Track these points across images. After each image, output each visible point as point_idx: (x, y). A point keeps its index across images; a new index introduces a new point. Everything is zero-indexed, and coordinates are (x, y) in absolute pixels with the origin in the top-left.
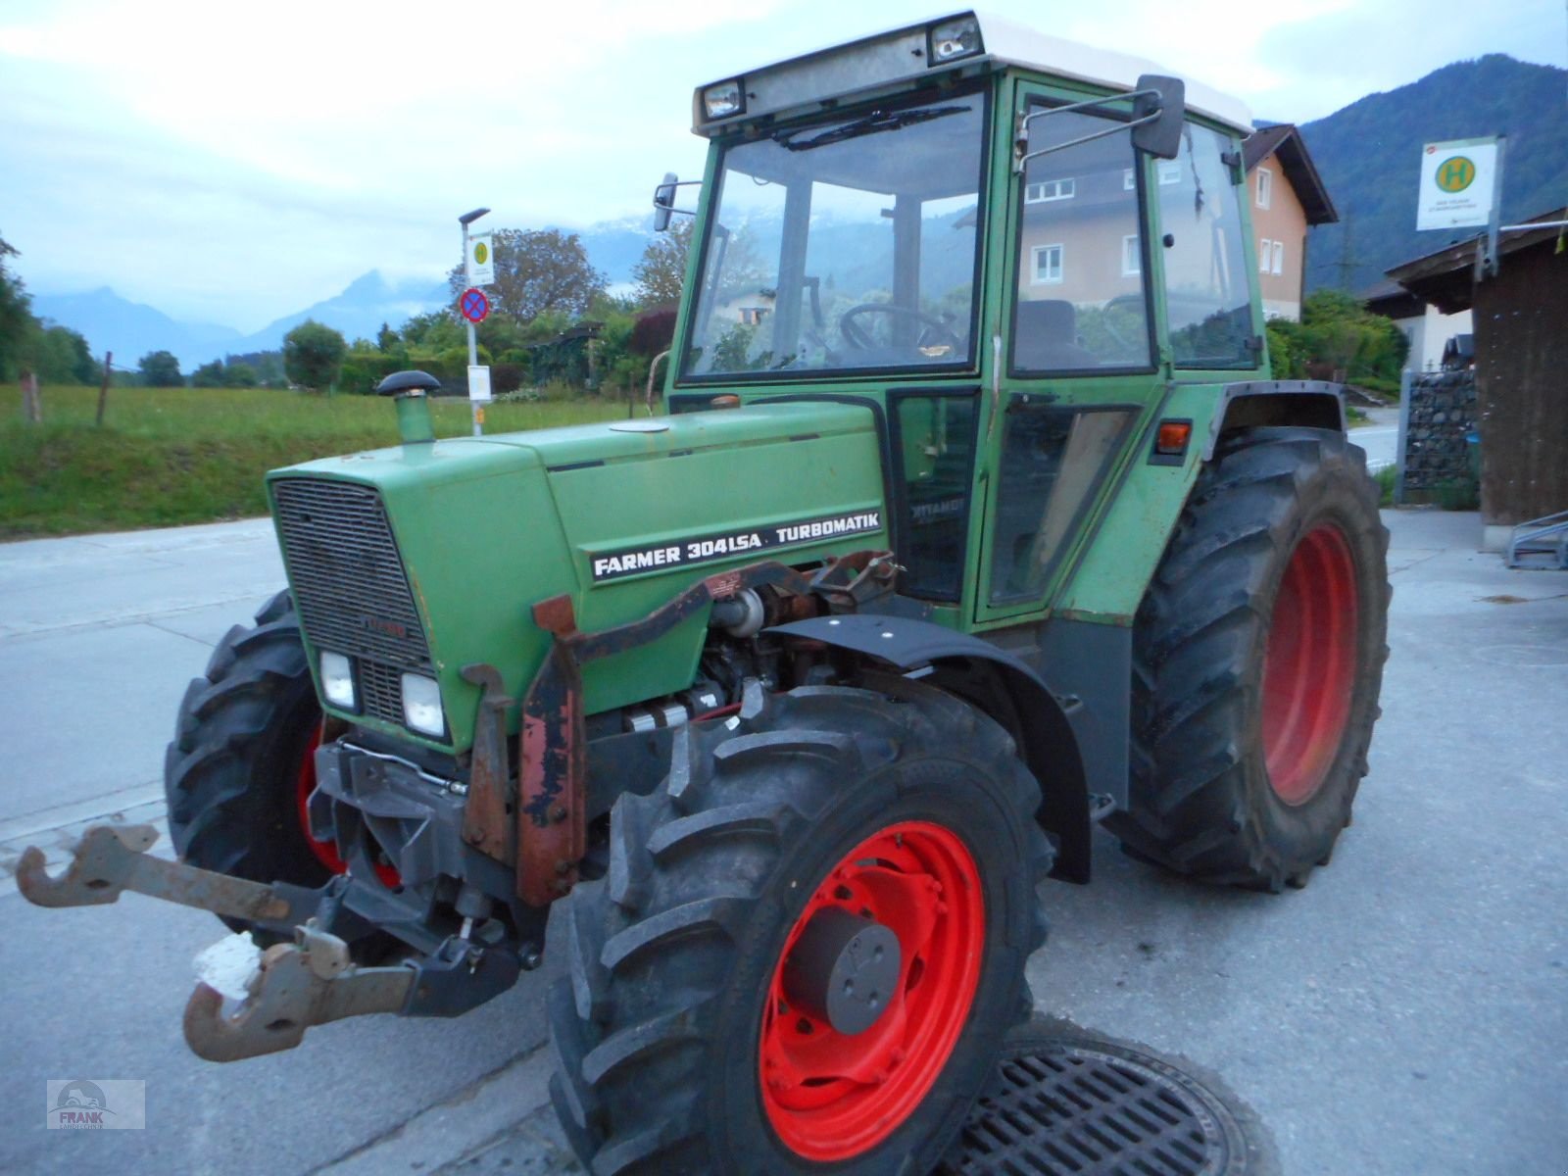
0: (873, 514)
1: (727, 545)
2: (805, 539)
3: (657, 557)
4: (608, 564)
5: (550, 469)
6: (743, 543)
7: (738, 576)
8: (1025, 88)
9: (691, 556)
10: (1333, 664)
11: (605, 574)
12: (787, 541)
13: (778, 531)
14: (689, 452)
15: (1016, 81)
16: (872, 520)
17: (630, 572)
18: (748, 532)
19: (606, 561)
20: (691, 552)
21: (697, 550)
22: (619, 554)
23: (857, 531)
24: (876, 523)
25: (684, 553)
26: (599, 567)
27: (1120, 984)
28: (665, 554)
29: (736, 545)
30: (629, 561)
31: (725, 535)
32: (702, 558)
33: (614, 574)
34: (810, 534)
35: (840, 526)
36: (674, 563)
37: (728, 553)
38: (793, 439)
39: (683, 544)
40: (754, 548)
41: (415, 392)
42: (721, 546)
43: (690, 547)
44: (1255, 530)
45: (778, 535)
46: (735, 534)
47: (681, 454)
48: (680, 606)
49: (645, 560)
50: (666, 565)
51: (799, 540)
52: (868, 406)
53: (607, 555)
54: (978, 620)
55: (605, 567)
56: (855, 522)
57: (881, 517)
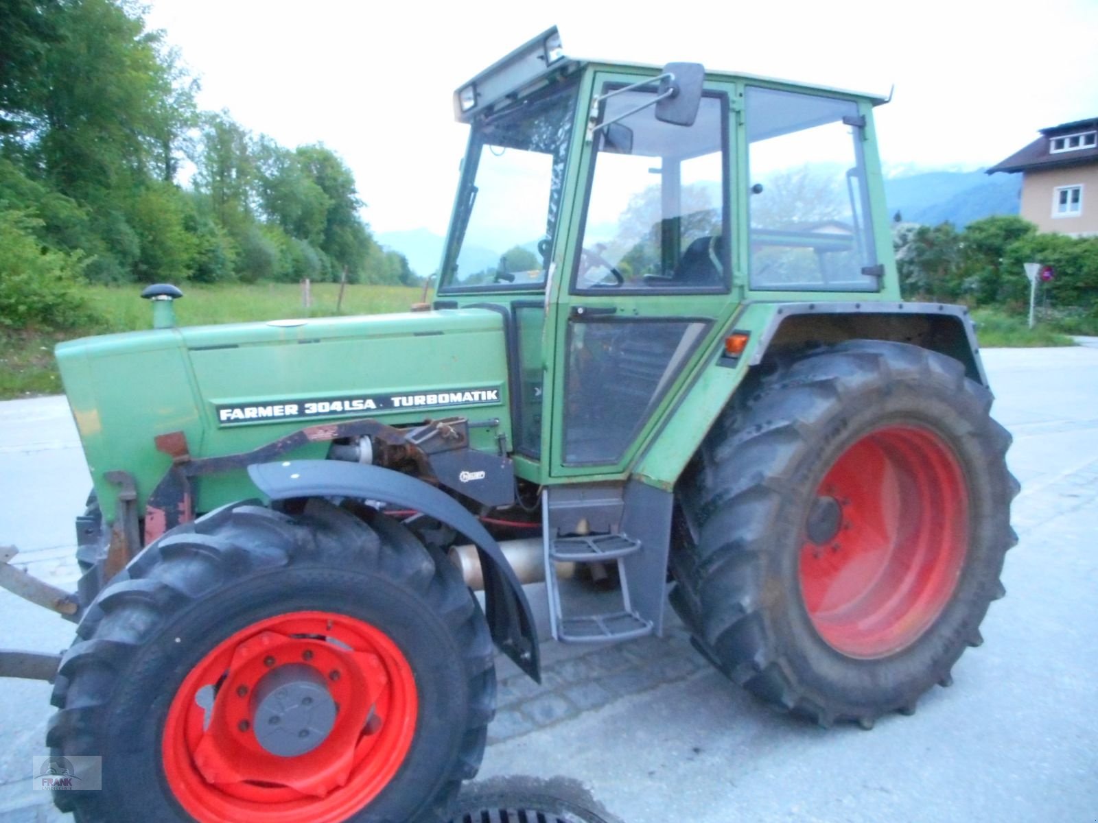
0: (492, 391)
1: (343, 405)
2: (420, 405)
3: (277, 411)
4: (232, 413)
5: (191, 349)
6: (358, 405)
7: (336, 428)
8: (603, 78)
9: (307, 412)
10: (946, 545)
11: (229, 420)
12: (401, 406)
13: (393, 399)
14: (317, 341)
15: (595, 72)
16: (491, 395)
17: (251, 419)
18: (364, 398)
19: (230, 411)
20: (308, 409)
21: (313, 408)
22: (242, 407)
23: (474, 402)
24: (495, 398)
25: (301, 412)
26: (224, 414)
27: (651, 773)
28: (284, 409)
29: (351, 406)
30: (251, 413)
31: (342, 399)
32: (318, 414)
33: (237, 420)
34: (426, 402)
35: (457, 398)
36: (291, 416)
37: (343, 412)
38: (417, 334)
39: (301, 404)
40: (368, 409)
41: (164, 297)
42: (337, 406)
43: (307, 405)
44: (782, 424)
45: (392, 402)
46: (351, 399)
47: (309, 342)
48: (280, 445)
49: (267, 412)
50: (285, 417)
51: (414, 406)
52: (499, 312)
53: (232, 407)
54: (552, 475)
55: (229, 415)
56: (473, 396)
57: (501, 393)
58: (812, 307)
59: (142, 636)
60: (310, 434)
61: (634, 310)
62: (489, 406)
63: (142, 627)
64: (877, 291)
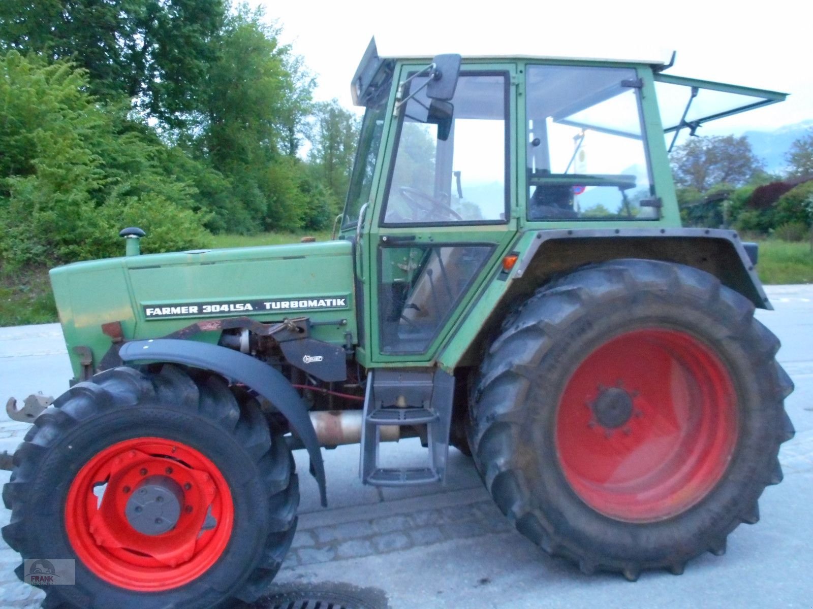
0: (341, 299)
1: (229, 307)
2: (285, 309)
3: (184, 310)
4: (154, 311)
5: (130, 268)
6: (240, 307)
7: (220, 322)
8: (407, 69)
9: (204, 311)
11: (152, 315)
12: (271, 309)
13: (265, 303)
14: (213, 263)
15: (402, 66)
16: (340, 302)
17: (166, 315)
18: (244, 302)
19: (152, 309)
20: (205, 309)
21: (208, 309)
22: (161, 307)
23: (326, 307)
24: (343, 304)
25: (200, 311)
26: (149, 312)
28: (188, 308)
29: (235, 308)
30: (166, 311)
31: (229, 303)
32: (211, 313)
33: (157, 315)
34: (290, 306)
35: (314, 304)
36: (193, 314)
37: (229, 311)
38: (285, 258)
39: (200, 305)
40: (247, 310)
41: (132, 236)
42: (225, 308)
43: (204, 307)
45: (265, 306)
46: (235, 303)
47: (208, 264)
48: (181, 332)
49: (177, 311)
50: (189, 314)
51: (281, 309)
52: (349, 241)
53: (154, 307)
54: (373, 361)
55: (152, 312)
56: (326, 303)
57: (348, 303)
58: (570, 232)
59: (50, 442)
60: (202, 326)
61: (430, 238)
62: (337, 310)
63: (50, 437)
64: (657, 220)
